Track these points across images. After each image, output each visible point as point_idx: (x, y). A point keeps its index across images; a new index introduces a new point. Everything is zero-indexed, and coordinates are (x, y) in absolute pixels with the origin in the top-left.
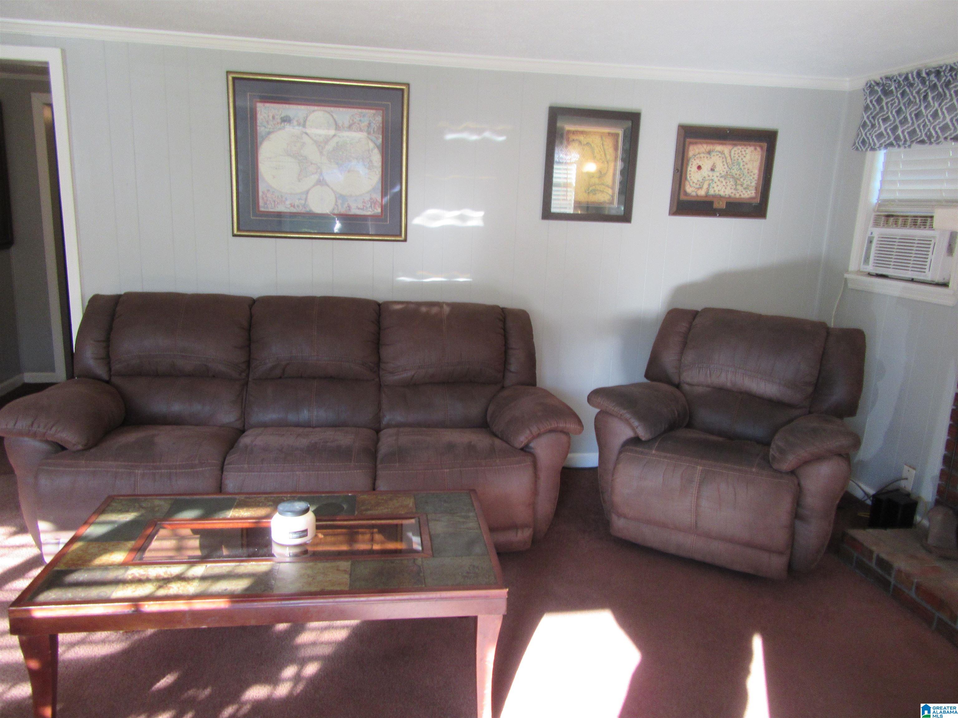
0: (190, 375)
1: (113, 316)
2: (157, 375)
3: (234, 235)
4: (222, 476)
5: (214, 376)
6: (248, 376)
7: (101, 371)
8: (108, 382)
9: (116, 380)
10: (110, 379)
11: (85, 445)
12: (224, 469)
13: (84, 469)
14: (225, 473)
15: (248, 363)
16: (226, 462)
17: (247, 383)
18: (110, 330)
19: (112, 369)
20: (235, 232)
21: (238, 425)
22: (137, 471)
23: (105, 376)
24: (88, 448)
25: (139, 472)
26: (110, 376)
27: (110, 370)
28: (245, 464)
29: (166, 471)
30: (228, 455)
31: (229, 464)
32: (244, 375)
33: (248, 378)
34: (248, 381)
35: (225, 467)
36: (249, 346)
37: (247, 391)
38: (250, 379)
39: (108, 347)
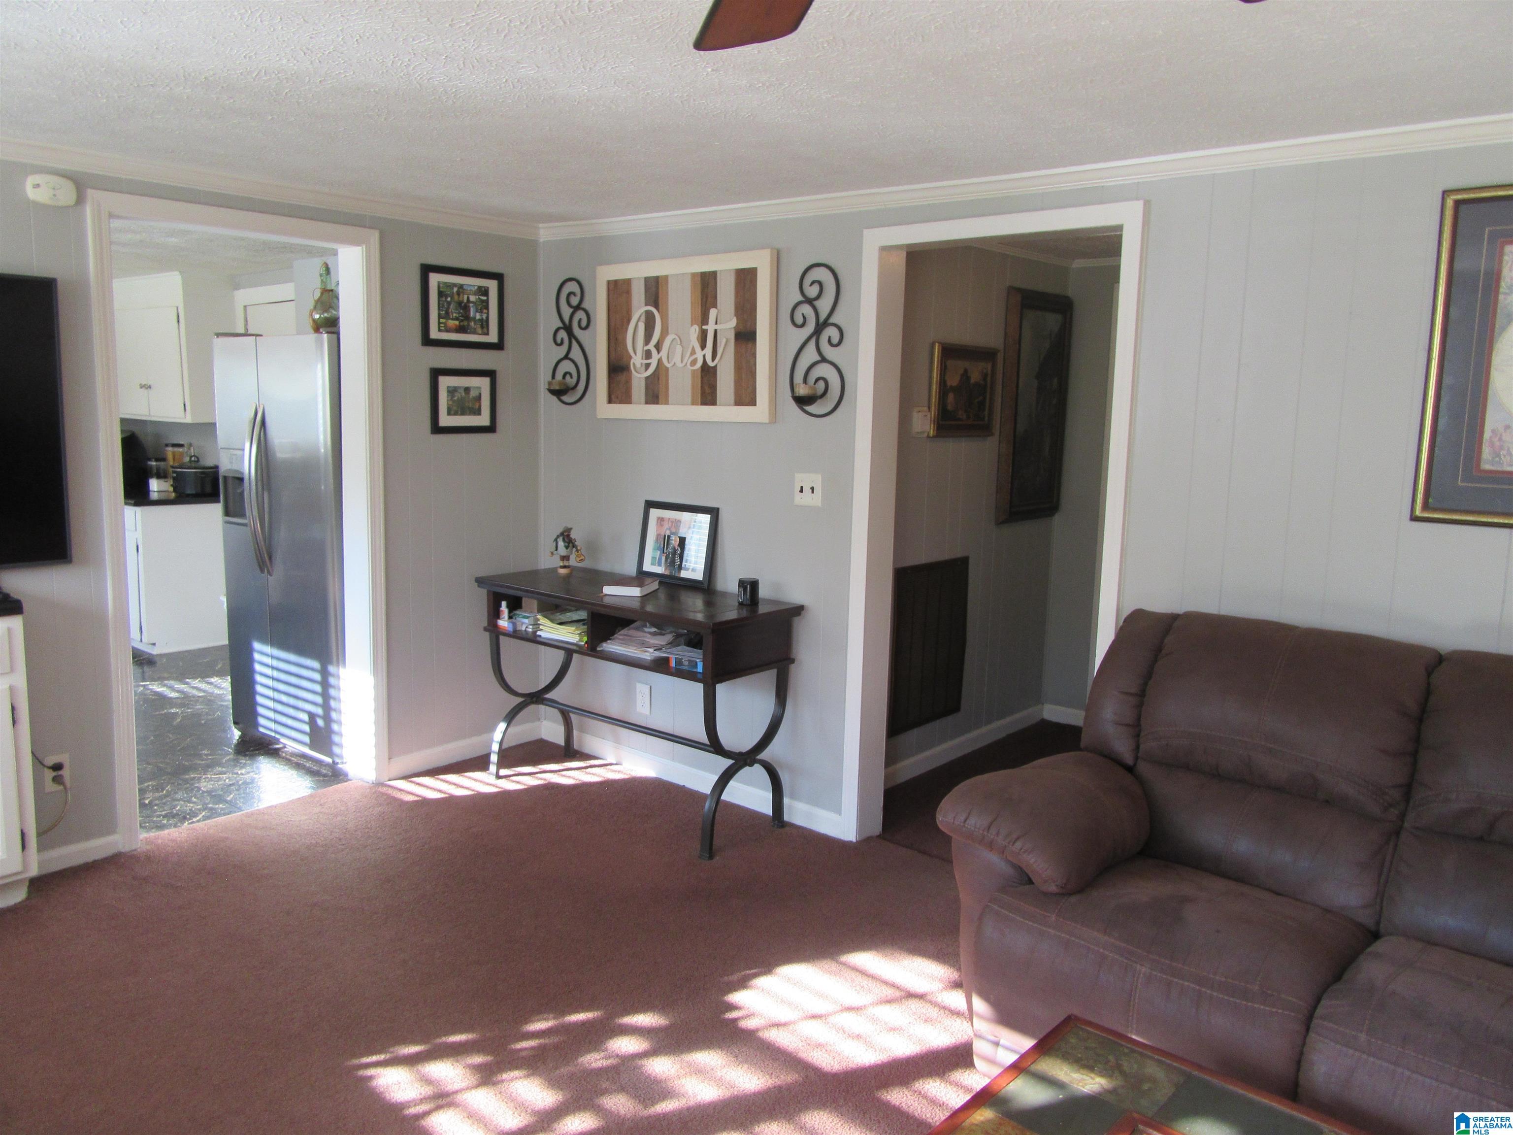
0: (1277, 789)
1: (1158, 651)
2: (1216, 775)
3: (1414, 518)
4: (1305, 1037)
5: (1327, 801)
6: (1402, 816)
7: (1123, 747)
8: (1130, 769)
9: (1143, 768)
10: (1135, 765)
11: (1062, 887)
12: (1312, 1026)
13: (1052, 931)
14: (1312, 1035)
15: (1408, 789)
16: (1319, 1011)
17: (1398, 833)
18: (1148, 676)
19: (1142, 747)
20: (1418, 512)
21: (1366, 918)
22: (1138, 967)
23: (1129, 759)
24: (1066, 892)
25: (1144, 970)
26: (1136, 758)
27: (1137, 748)
28: (1361, 1032)
29: (1192, 985)
30: (1324, 996)
31: (1322, 1018)
32: (1394, 812)
33: (1403, 821)
34: (1401, 827)
35: (1315, 1021)
36: (1415, 754)
37: (1396, 846)
38: (1406, 825)
39: (1140, 706)
